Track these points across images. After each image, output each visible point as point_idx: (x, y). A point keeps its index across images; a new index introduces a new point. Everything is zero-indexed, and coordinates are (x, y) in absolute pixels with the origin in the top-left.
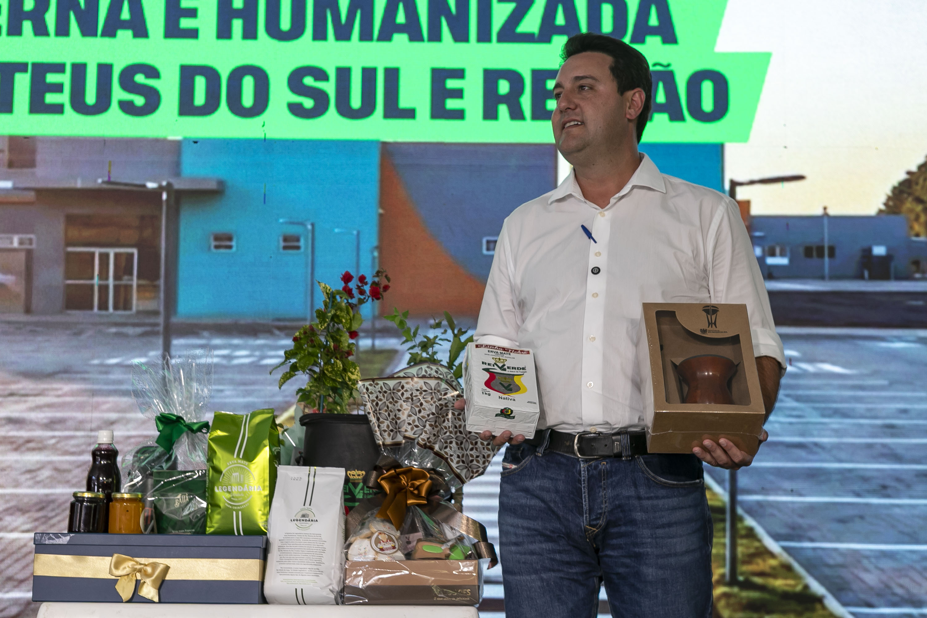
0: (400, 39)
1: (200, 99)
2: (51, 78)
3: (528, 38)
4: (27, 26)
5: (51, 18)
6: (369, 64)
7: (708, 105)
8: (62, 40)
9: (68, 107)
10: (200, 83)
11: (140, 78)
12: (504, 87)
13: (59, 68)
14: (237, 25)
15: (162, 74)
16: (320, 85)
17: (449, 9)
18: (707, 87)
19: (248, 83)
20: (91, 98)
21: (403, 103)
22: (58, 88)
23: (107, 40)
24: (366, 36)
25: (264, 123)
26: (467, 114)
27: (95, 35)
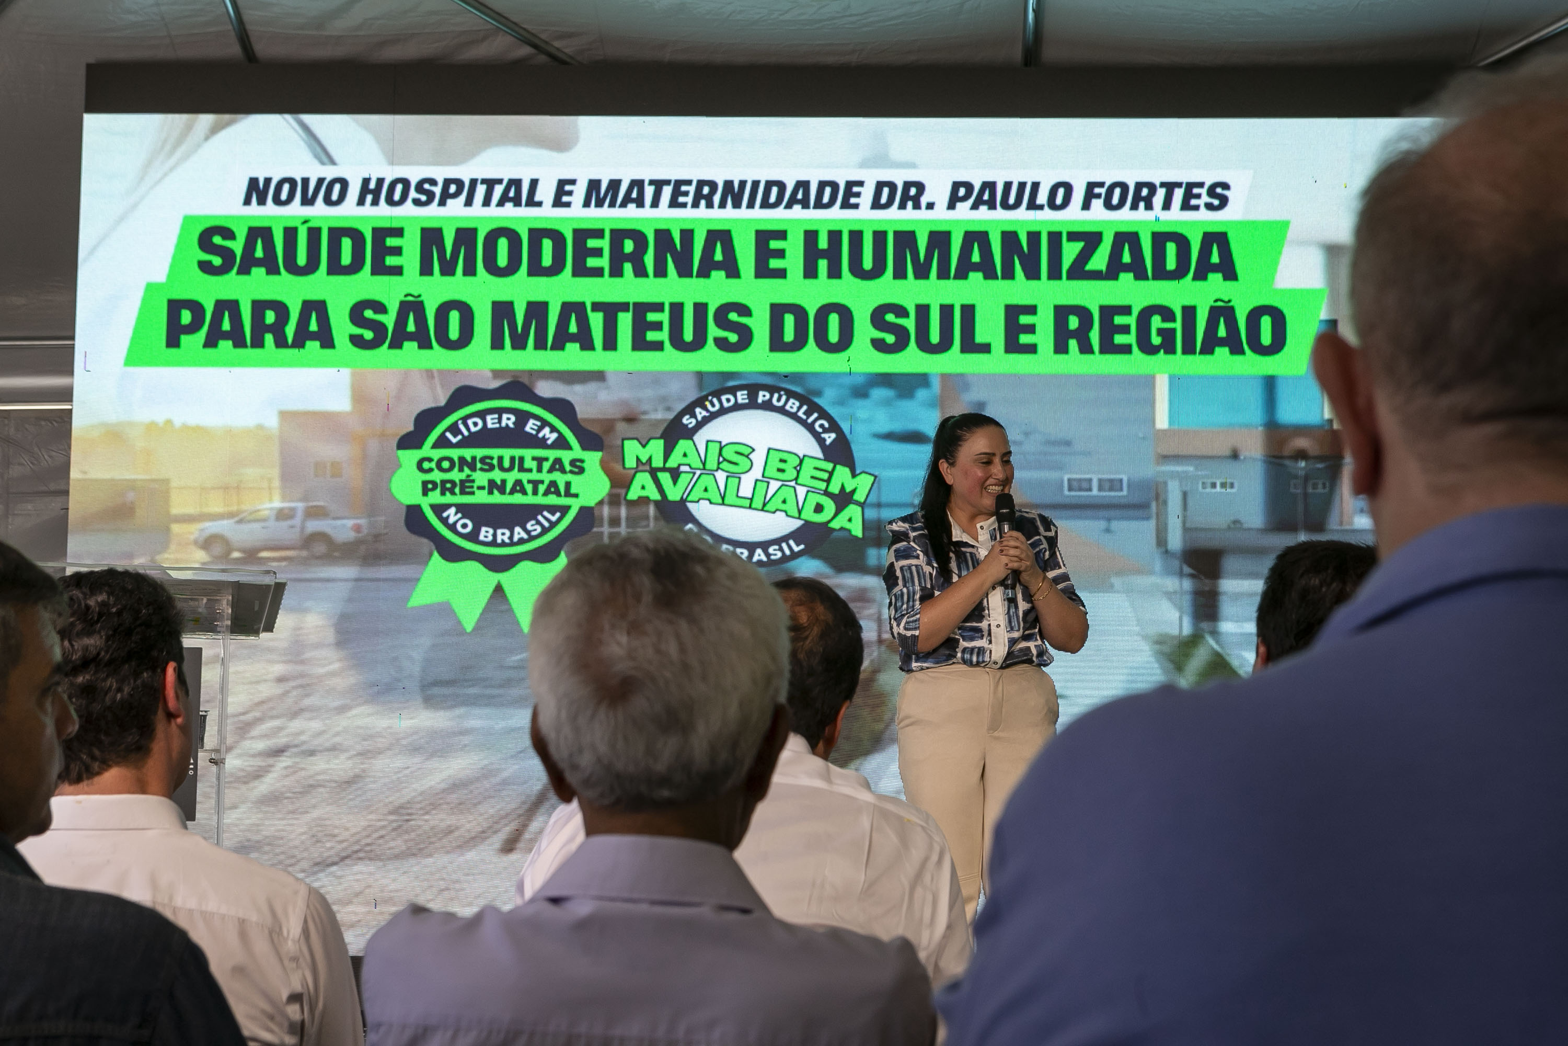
0: (976, 277)
1: (789, 335)
2: (651, 317)
3: (1096, 275)
4: (628, 267)
5: (649, 260)
6: (947, 301)
7: (1266, 338)
8: (661, 280)
9: (667, 344)
10: (789, 320)
11: (733, 316)
12: (1074, 322)
13: (658, 307)
14: (823, 264)
15: (754, 313)
16: (901, 321)
17: (1022, 248)
18: (1266, 323)
19: (834, 320)
20: (688, 335)
21: (979, 338)
22: (658, 326)
23: (702, 281)
24: (943, 274)
25: (849, 357)
26: (1039, 349)
27: (691, 276)
